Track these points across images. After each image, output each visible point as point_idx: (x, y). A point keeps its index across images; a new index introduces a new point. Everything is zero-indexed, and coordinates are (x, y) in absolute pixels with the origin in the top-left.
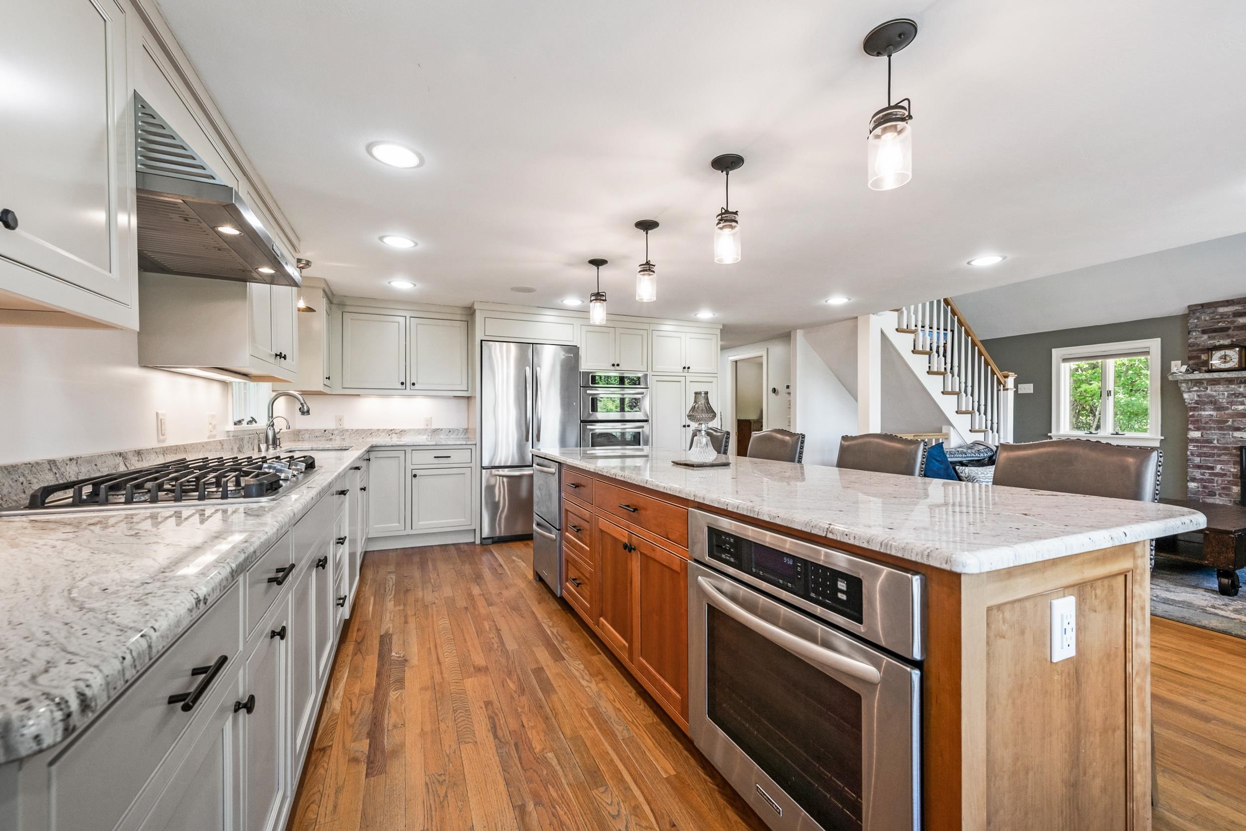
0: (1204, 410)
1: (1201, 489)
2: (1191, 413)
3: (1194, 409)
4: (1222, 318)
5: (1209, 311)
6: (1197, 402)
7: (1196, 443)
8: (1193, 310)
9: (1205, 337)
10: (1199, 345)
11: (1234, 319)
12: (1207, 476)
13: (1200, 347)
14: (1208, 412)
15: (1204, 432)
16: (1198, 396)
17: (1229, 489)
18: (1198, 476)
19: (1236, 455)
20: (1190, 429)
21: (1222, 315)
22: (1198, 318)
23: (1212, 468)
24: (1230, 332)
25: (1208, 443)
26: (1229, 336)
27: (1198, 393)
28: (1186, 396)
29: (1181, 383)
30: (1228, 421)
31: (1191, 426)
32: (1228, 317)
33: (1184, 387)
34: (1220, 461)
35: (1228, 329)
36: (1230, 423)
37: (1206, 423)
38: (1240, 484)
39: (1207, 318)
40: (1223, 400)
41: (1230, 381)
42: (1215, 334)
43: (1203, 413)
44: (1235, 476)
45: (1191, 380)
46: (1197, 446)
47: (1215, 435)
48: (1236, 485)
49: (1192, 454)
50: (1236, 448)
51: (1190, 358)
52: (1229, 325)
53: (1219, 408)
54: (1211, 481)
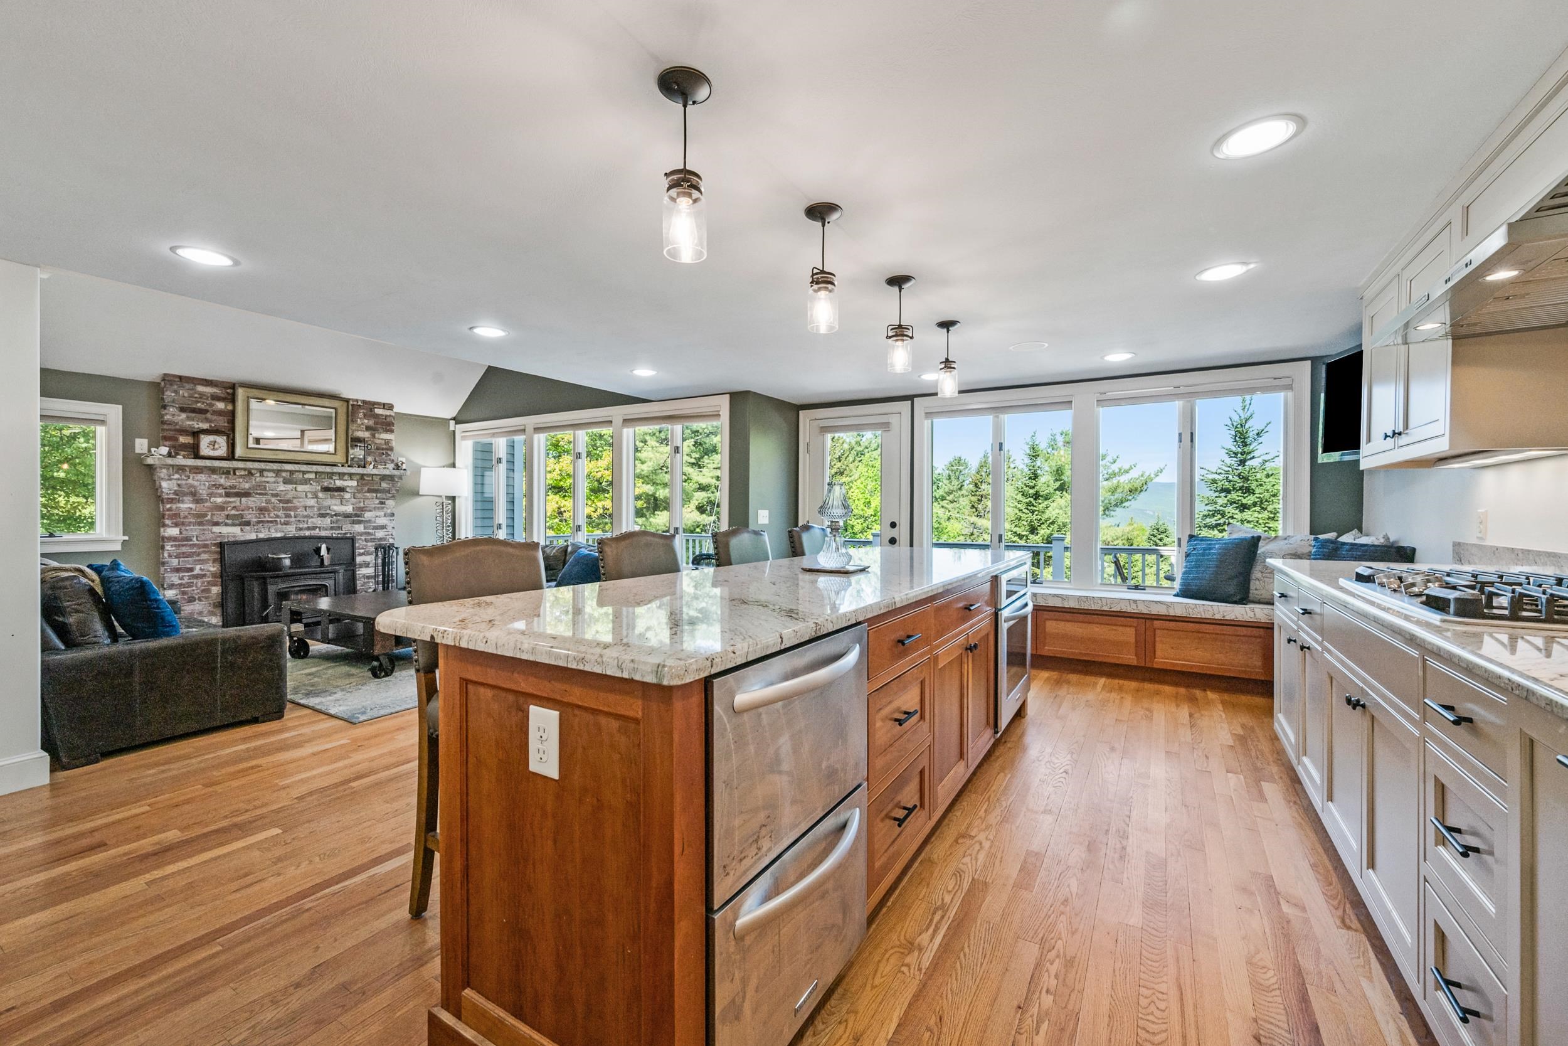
0: (183, 502)
1: (179, 597)
2: (168, 506)
3: (171, 501)
4: (201, 398)
5: (188, 386)
6: (176, 493)
7: (174, 541)
8: (169, 380)
9: (184, 416)
10: (177, 424)
11: (213, 402)
12: (186, 580)
13: (178, 427)
14: (186, 505)
15: (183, 528)
16: (179, 485)
17: (208, 591)
18: (177, 581)
19: (216, 553)
20: (167, 526)
21: (202, 395)
22: (176, 392)
23: (191, 570)
24: (209, 415)
25: (187, 541)
26: (207, 420)
27: (179, 482)
28: (164, 484)
29: (161, 468)
30: (206, 515)
31: (167, 522)
32: (207, 399)
33: (163, 473)
34: (200, 560)
35: (206, 411)
36: (209, 517)
37: (185, 517)
38: (219, 583)
39: (186, 395)
40: (203, 492)
41: (213, 470)
42: (194, 415)
43: (181, 505)
44: (214, 575)
45: (173, 466)
46: (175, 546)
47: (193, 531)
48: (215, 585)
49: (170, 556)
50: (215, 544)
51: (165, 438)
52: (207, 408)
53: (198, 501)
54: (190, 585)
